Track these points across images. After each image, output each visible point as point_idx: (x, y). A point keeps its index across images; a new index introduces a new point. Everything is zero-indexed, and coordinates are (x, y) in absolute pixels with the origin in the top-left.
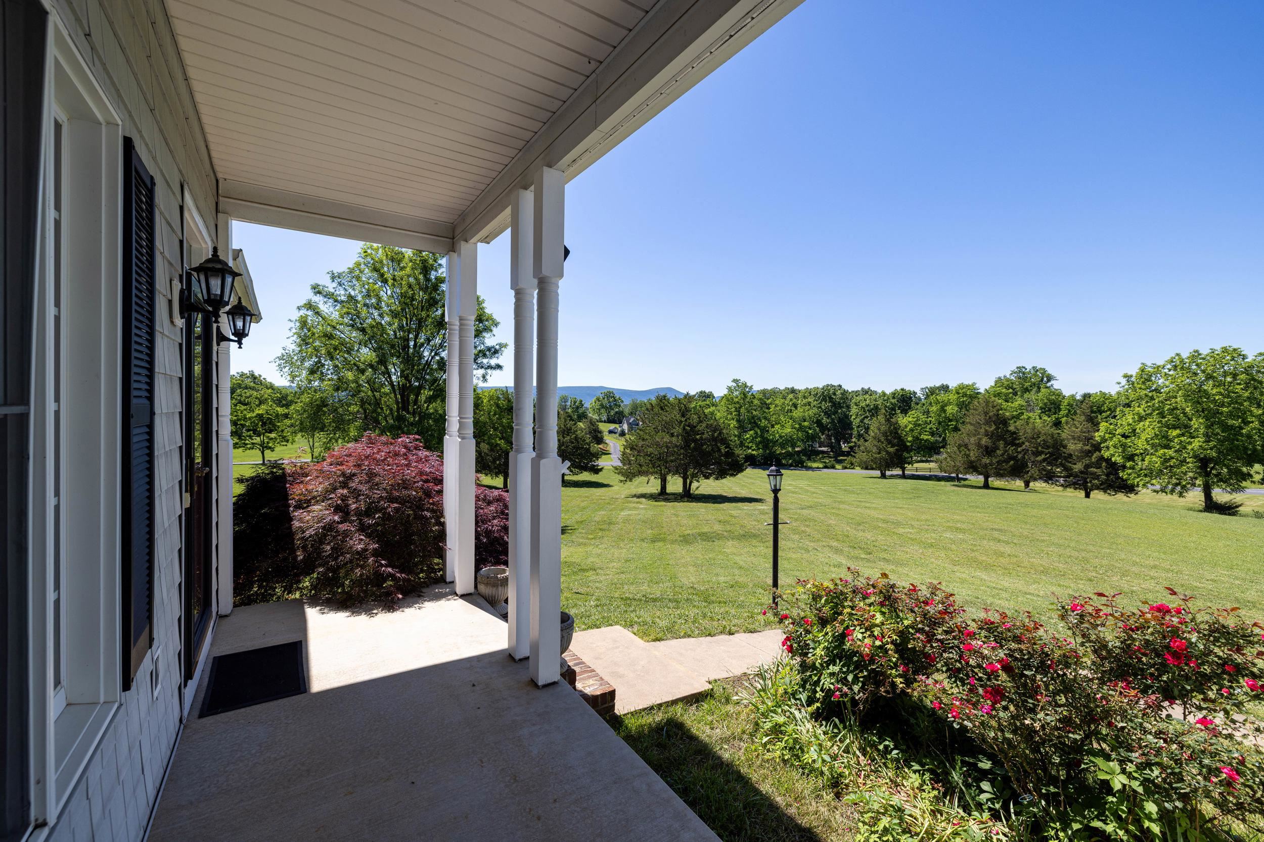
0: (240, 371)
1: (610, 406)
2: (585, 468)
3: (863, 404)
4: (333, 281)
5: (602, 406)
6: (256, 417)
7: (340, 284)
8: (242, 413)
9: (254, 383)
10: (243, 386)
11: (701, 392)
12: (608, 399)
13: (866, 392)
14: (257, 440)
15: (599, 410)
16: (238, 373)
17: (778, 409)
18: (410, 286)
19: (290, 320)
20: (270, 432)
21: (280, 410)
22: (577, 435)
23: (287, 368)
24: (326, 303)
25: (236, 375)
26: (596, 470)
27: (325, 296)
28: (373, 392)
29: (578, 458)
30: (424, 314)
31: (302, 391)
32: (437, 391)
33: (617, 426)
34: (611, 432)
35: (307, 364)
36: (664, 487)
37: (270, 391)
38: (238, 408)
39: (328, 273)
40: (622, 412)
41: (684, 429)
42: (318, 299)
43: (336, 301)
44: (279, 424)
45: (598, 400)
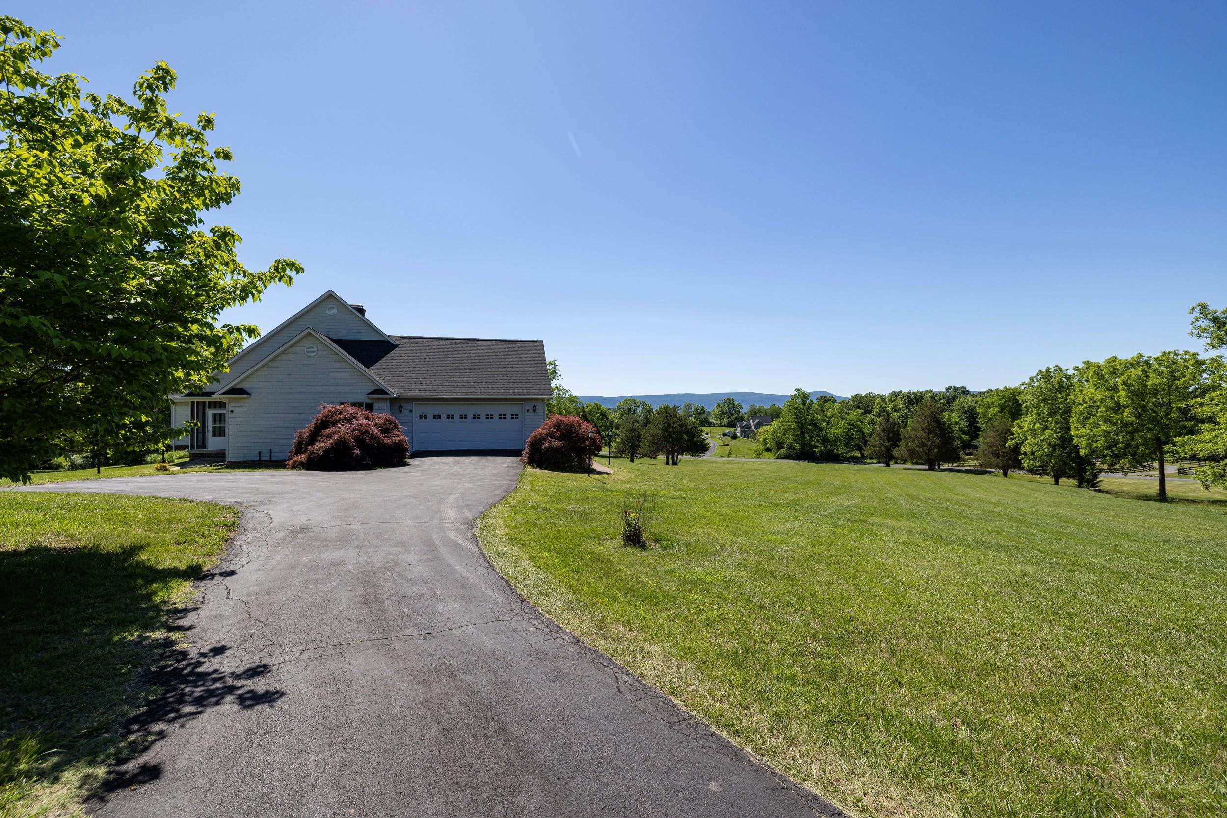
1: (730, 412)
5: (723, 412)
12: (728, 406)
15: (720, 415)
33: (732, 429)
40: (738, 417)
45: (719, 406)
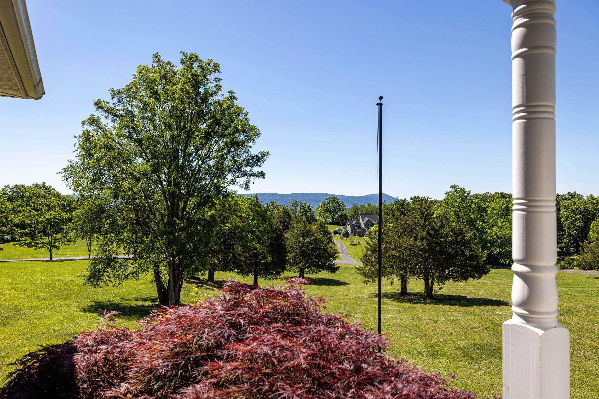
0: (35, 183)
1: (335, 210)
2: (322, 267)
3: (573, 207)
4: (114, 98)
5: (327, 210)
6: (46, 220)
7: (119, 100)
8: (34, 217)
9: (46, 192)
10: (37, 195)
11: (415, 197)
12: (332, 204)
13: (572, 196)
14: (46, 240)
15: (325, 213)
16: (33, 185)
17: (495, 212)
18: (182, 100)
19: (75, 137)
20: (57, 233)
21: (65, 215)
22: (316, 237)
23: (72, 178)
24: (106, 117)
25: (32, 186)
26: (333, 269)
27: (106, 111)
28: (146, 200)
29: (317, 258)
30: (193, 126)
31: (83, 199)
32: (204, 198)
33: (341, 227)
34: (336, 233)
35: (89, 174)
36: (404, 287)
37: (57, 199)
38: (32, 213)
39: (109, 90)
40: (345, 215)
41: (428, 232)
42: (100, 114)
43: (115, 115)
44: (64, 227)
45: (324, 204)
